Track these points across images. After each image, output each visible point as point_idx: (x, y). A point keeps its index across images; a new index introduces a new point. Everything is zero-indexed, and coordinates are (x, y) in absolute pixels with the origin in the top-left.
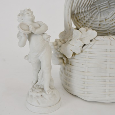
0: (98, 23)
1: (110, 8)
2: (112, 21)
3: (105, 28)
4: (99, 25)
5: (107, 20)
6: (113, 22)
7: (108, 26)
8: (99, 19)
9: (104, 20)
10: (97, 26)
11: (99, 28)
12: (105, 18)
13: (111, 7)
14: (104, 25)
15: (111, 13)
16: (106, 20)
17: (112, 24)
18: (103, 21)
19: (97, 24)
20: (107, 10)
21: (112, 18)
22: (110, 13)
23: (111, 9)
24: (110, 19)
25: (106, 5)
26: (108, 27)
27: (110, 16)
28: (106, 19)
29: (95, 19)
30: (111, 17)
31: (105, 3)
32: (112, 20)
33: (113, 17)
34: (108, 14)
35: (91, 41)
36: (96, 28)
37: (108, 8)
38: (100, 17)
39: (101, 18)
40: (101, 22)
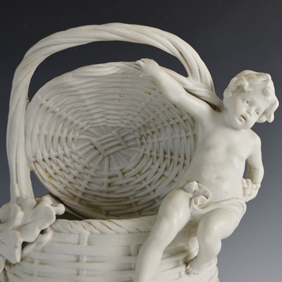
0: (106, 180)
1: (129, 147)
2: (138, 176)
3: (125, 192)
4: (109, 185)
5: (126, 175)
6: (140, 179)
7: (130, 188)
8: (105, 172)
9: (119, 173)
10: (104, 188)
11: (108, 192)
12: (121, 170)
13: (130, 144)
14: (121, 185)
15: (134, 158)
16: (123, 174)
17: (140, 183)
18: (117, 176)
19: (103, 184)
20: (122, 152)
21: (137, 168)
22: (131, 158)
23: (131, 149)
24: (134, 172)
25: (117, 140)
26: (131, 190)
27: (133, 164)
28: (124, 171)
29: (95, 173)
30: (134, 168)
31: (109, 135)
32: (139, 173)
33: (138, 166)
34: (128, 160)
35: (43, 232)
36: (102, 192)
37: (124, 146)
38: (109, 166)
39: (111, 169)
40: (114, 179)
